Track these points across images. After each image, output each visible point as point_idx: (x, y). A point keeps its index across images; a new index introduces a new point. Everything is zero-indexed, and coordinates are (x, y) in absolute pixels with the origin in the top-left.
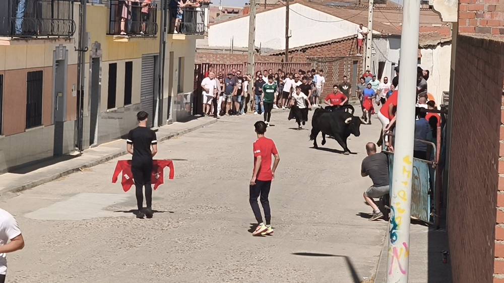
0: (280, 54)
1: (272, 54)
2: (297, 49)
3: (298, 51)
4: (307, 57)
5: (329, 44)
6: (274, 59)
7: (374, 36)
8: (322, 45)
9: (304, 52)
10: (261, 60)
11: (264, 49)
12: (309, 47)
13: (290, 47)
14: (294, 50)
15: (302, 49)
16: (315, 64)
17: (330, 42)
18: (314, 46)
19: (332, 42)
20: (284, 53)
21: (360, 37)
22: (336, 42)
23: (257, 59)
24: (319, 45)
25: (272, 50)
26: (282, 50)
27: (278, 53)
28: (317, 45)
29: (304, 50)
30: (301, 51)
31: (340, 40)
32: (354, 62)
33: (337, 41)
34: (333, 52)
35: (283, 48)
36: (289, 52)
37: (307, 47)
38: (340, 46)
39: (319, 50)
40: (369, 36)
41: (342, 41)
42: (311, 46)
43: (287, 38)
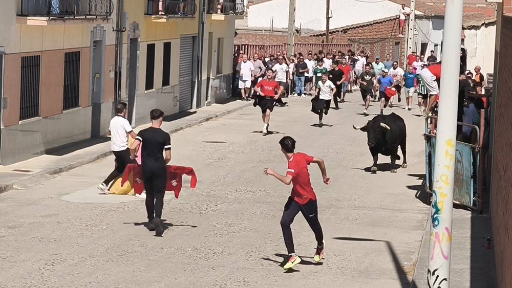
0: (321, 35)
1: (312, 35)
2: (338, 30)
3: (339, 32)
4: (348, 38)
5: (371, 24)
6: (314, 40)
7: (417, 17)
8: (364, 26)
9: (345, 33)
10: (300, 41)
11: (304, 29)
12: (350, 28)
13: (331, 28)
14: (335, 31)
15: (343, 30)
16: (356, 45)
17: (372, 23)
18: (355, 26)
19: (374, 23)
20: (324, 34)
21: (403, 17)
22: (377, 23)
23: (297, 40)
24: (360, 26)
25: (313, 30)
26: (322, 31)
27: (319, 34)
28: (358, 26)
29: (345, 31)
30: (342, 31)
31: (382, 21)
32: (396, 43)
33: (379, 21)
34: (375, 33)
35: (324, 28)
36: (330, 33)
37: (348, 28)
38: (383, 27)
39: (360, 31)
40: (412, 17)
41: (384, 21)
42: (352, 27)
43: (328, 19)
